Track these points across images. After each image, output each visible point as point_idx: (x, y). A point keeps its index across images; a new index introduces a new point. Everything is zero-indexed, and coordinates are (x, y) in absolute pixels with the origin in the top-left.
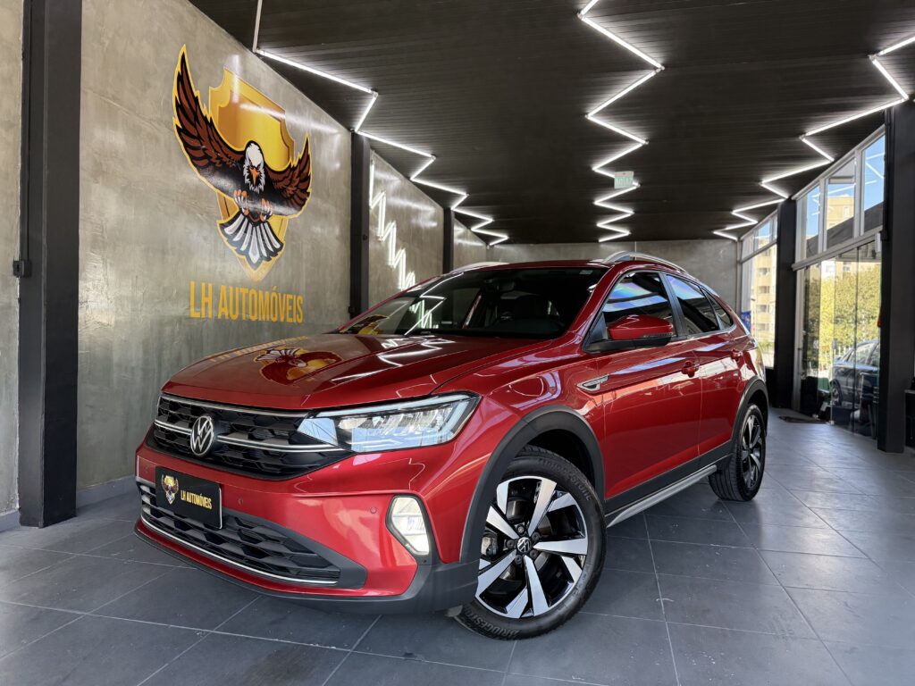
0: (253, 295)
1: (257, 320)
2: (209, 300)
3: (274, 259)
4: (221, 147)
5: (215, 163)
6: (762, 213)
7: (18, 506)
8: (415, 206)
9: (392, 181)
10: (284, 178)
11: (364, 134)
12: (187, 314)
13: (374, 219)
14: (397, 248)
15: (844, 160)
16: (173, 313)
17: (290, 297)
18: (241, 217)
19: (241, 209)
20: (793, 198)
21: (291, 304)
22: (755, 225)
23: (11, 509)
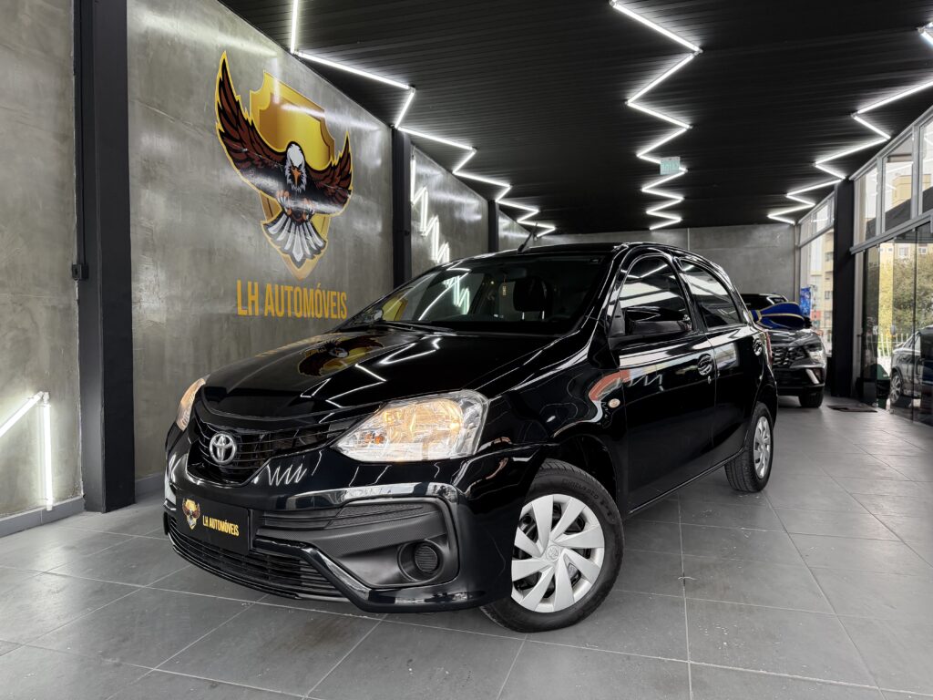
0: (298, 293)
1: (303, 317)
2: (256, 298)
3: (317, 257)
4: (262, 149)
5: (257, 165)
6: (819, 196)
7: (82, 493)
8: (458, 199)
9: (433, 176)
10: (326, 177)
11: (405, 130)
12: (235, 312)
13: (416, 213)
14: (440, 243)
15: (901, 138)
16: (220, 311)
17: (333, 293)
18: (284, 217)
19: (283, 209)
20: (850, 179)
21: (335, 299)
22: (812, 208)
23: (77, 496)
